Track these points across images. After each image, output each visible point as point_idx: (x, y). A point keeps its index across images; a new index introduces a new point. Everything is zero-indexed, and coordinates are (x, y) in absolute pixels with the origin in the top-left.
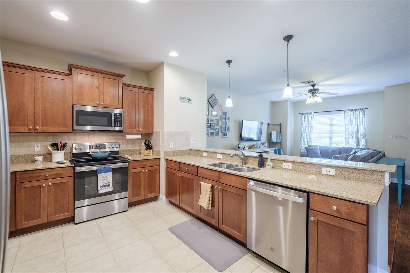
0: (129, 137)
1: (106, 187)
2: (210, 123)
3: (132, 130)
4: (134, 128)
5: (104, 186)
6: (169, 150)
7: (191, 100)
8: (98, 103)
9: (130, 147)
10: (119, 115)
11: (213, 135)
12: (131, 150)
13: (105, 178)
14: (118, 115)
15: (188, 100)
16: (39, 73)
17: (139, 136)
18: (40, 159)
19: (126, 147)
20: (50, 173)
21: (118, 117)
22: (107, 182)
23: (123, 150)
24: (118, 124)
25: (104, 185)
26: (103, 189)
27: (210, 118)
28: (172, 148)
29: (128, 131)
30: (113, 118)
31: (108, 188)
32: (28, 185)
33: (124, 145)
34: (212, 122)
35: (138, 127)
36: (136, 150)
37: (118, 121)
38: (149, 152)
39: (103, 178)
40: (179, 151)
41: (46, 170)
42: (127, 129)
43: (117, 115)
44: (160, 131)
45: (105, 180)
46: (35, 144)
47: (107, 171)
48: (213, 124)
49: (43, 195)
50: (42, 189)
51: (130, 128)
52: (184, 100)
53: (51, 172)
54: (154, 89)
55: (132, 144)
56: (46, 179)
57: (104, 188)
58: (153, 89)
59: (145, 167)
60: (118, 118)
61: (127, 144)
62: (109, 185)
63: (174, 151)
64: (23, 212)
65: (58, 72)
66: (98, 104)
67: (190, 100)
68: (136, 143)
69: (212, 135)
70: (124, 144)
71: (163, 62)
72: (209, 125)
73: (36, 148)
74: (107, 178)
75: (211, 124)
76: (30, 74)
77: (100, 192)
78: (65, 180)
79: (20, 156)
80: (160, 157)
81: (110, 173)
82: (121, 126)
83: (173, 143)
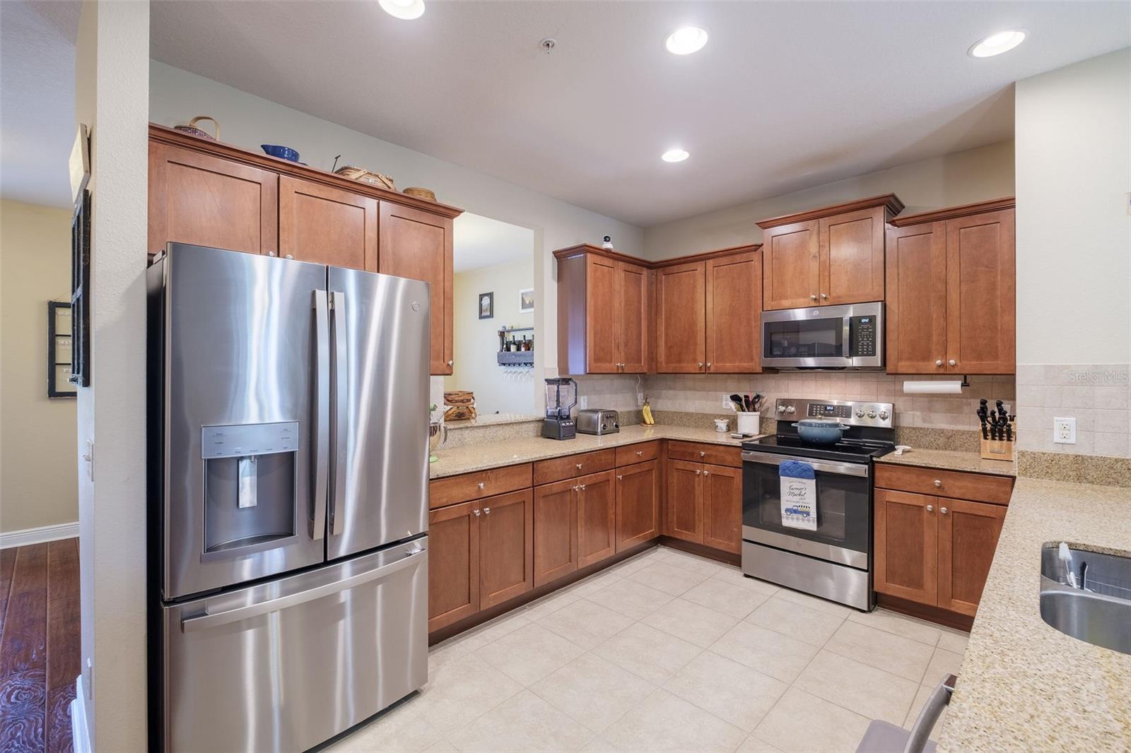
0: (911, 386)
1: (800, 516)
3: (921, 363)
4: (927, 357)
5: (795, 512)
6: (1051, 449)
8: (814, 297)
9: (941, 422)
10: (867, 321)
12: (942, 431)
13: (797, 492)
14: (863, 321)
16: (711, 261)
17: (954, 386)
18: (722, 424)
19: (924, 421)
20: (709, 452)
21: (865, 326)
22: (803, 502)
23: (914, 428)
24: (863, 348)
25: (796, 508)
26: (793, 519)
28: (1068, 441)
29: (904, 366)
30: (846, 332)
31: (806, 522)
32: (680, 465)
33: (918, 413)
35: (945, 354)
36: (963, 433)
37: (863, 339)
38: (1001, 446)
39: (792, 489)
41: (702, 446)
42: (902, 363)
43: (860, 321)
45: (798, 497)
46: (724, 396)
47: (803, 473)
49: (699, 490)
50: (697, 479)
51: (910, 359)
53: (709, 449)
54: (1014, 199)
55: (949, 411)
56: (703, 461)
57: (795, 516)
59: (938, 495)
60: (863, 329)
61: (930, 410)
62: (808, 514)
63: (1079, 460)
64: (675, 510)
65: (738, 250)
66: (815, 299)
68: (965, 407)
70: (917, 411)
71: (1015, 82)
73: (724, 402)
74: (803, 493)
76: (700, 267)
77: (787, 522)
78: (729, 472)
79: (706, 415)
81: (811, 484)
82: (874, 354)
83: (1074, 419)
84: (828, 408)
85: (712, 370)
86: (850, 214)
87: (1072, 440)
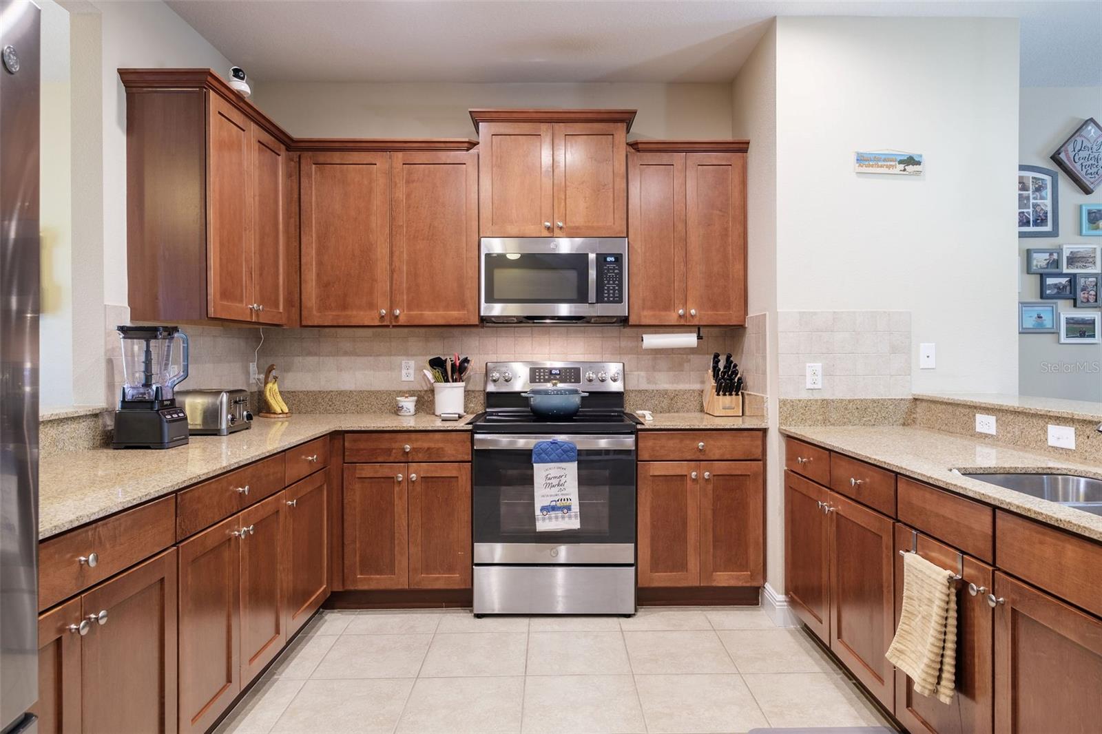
0: (652, 341)
1: (559, 514)
2: (1065, 271)
3: (663, 313)
4: (668, 306)
5: (554, 508)
6: (804, 396)
7: (919, 163)
8: (548, 224)
9: (664, 382)
10: (613, 259)
11: (1093, 336)
12: (666, 392)
13: (555, 482)
14: (609, 259)
15: (901, 162)
16: (400, 155)
17: (690, 340)
18: (409, 404)
19: (649, 381)
20: (417, 445)
21: (611, 266)
22: (563, 494)
23: (640, 391)
24: (609, 293)
25: (554, 503)
26: (550, 519)
27: (1065, 247)
28: (816, 387)
29: (647, 317)
30: (592, 274)
31: (567, 519)
32: (367, 471)
33: (643, 374)
34: (1085, 267)
35: (685, 304)
36: (685, 392)
37: (609, 282)
38: (731, 402)
39: (550, 479)
40: (850, 401)
41: (405, 436)
42: (645, 313)
43: (605, 260)
44: (767, 313)
45: (557, 488)
46: (403, 362)
47: (562, 455)
48: (1087, 276)
49: (400, 506)
50: (397, 489)
51: (652, 308)
52: (882, 166)
53: (417, 440)
54: (748, 143)
55: (670, 369)
56: (406, 459)
57: (553, 514)
58: (745, 146)
59: (699, 459)
60: (608, 269)
61: (654, 369)
62: (569, 508)
63: (825, 403)
64: (358, 545)
65: (442, 145)
66: (548, 228)
67: (911, 161)
68: (685, 364)
69: (1082, 335)
70: (642, 371)
71: (775, 17)
72: (1064, 281)
73: (404, 372)
74: (562, 482)
75: (1075, 275)
76: (381, 161)
77: (543, 525)
78: (449, 471)
79: (373, 392)
80: (763, 426)
81: (571, 469)
82: (621, 301)
83: (820, 364)
84: (553, 372)
85: (402, 321)
86: (589, 125)
87: (819, 386)
